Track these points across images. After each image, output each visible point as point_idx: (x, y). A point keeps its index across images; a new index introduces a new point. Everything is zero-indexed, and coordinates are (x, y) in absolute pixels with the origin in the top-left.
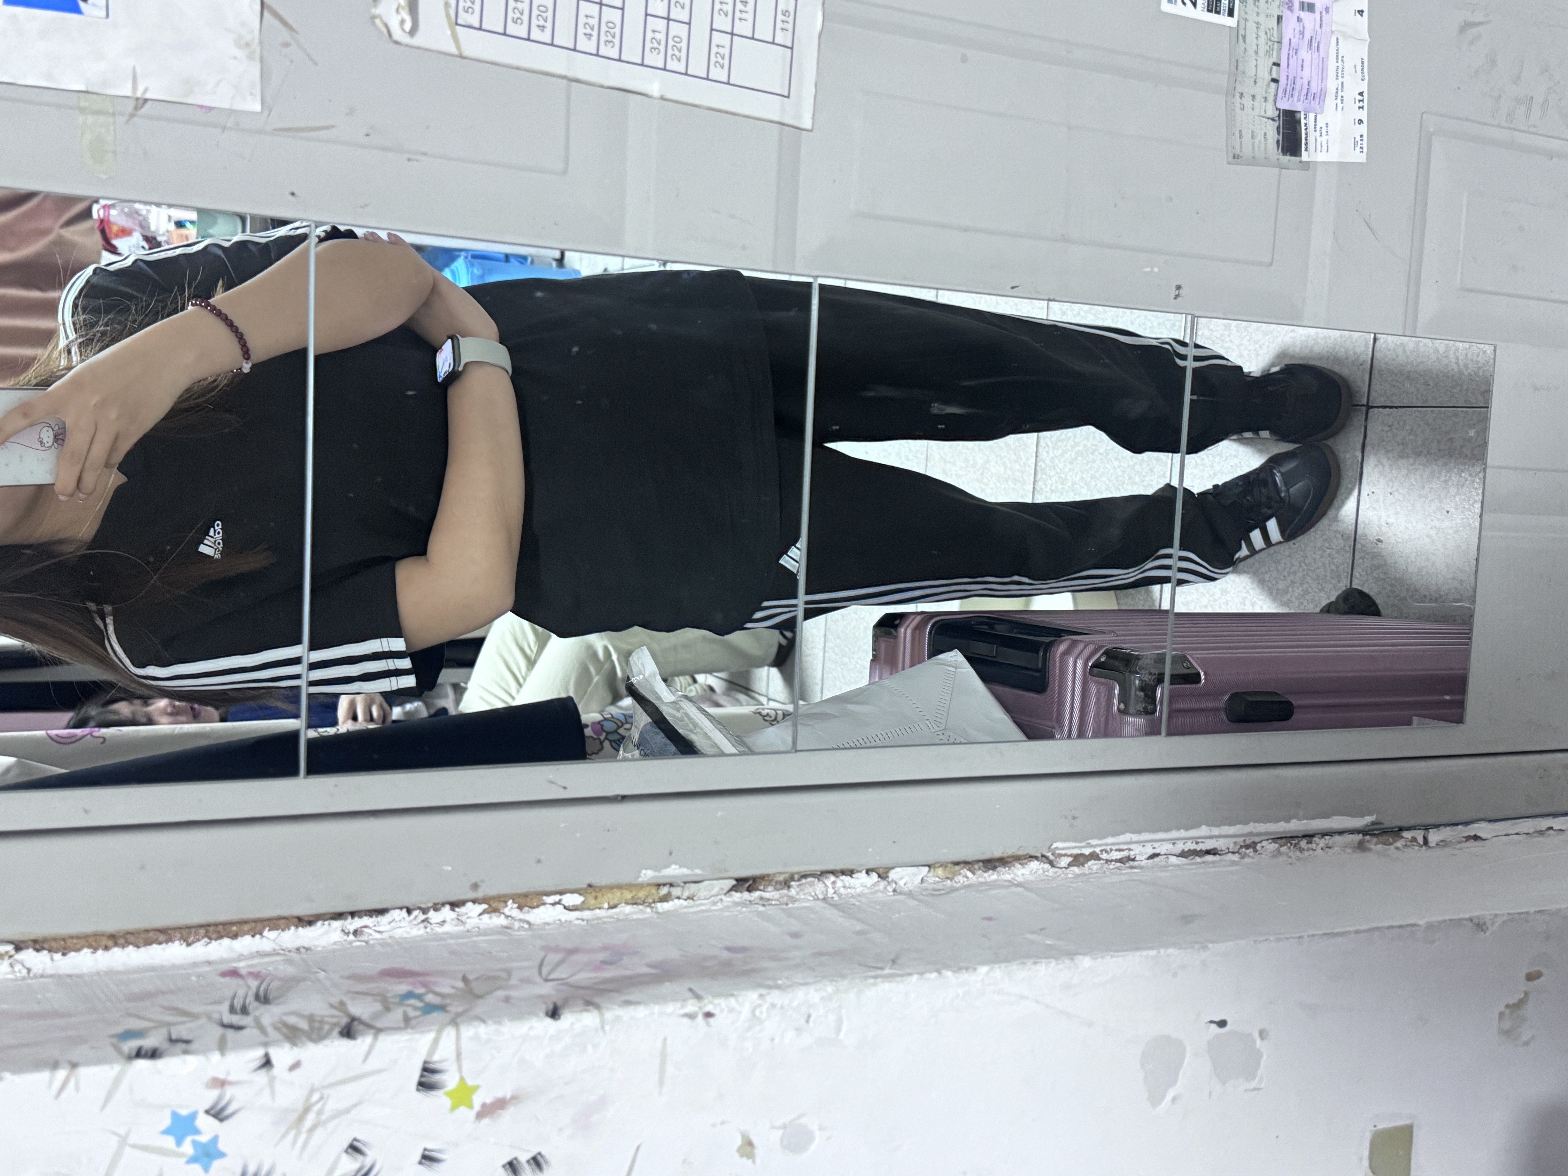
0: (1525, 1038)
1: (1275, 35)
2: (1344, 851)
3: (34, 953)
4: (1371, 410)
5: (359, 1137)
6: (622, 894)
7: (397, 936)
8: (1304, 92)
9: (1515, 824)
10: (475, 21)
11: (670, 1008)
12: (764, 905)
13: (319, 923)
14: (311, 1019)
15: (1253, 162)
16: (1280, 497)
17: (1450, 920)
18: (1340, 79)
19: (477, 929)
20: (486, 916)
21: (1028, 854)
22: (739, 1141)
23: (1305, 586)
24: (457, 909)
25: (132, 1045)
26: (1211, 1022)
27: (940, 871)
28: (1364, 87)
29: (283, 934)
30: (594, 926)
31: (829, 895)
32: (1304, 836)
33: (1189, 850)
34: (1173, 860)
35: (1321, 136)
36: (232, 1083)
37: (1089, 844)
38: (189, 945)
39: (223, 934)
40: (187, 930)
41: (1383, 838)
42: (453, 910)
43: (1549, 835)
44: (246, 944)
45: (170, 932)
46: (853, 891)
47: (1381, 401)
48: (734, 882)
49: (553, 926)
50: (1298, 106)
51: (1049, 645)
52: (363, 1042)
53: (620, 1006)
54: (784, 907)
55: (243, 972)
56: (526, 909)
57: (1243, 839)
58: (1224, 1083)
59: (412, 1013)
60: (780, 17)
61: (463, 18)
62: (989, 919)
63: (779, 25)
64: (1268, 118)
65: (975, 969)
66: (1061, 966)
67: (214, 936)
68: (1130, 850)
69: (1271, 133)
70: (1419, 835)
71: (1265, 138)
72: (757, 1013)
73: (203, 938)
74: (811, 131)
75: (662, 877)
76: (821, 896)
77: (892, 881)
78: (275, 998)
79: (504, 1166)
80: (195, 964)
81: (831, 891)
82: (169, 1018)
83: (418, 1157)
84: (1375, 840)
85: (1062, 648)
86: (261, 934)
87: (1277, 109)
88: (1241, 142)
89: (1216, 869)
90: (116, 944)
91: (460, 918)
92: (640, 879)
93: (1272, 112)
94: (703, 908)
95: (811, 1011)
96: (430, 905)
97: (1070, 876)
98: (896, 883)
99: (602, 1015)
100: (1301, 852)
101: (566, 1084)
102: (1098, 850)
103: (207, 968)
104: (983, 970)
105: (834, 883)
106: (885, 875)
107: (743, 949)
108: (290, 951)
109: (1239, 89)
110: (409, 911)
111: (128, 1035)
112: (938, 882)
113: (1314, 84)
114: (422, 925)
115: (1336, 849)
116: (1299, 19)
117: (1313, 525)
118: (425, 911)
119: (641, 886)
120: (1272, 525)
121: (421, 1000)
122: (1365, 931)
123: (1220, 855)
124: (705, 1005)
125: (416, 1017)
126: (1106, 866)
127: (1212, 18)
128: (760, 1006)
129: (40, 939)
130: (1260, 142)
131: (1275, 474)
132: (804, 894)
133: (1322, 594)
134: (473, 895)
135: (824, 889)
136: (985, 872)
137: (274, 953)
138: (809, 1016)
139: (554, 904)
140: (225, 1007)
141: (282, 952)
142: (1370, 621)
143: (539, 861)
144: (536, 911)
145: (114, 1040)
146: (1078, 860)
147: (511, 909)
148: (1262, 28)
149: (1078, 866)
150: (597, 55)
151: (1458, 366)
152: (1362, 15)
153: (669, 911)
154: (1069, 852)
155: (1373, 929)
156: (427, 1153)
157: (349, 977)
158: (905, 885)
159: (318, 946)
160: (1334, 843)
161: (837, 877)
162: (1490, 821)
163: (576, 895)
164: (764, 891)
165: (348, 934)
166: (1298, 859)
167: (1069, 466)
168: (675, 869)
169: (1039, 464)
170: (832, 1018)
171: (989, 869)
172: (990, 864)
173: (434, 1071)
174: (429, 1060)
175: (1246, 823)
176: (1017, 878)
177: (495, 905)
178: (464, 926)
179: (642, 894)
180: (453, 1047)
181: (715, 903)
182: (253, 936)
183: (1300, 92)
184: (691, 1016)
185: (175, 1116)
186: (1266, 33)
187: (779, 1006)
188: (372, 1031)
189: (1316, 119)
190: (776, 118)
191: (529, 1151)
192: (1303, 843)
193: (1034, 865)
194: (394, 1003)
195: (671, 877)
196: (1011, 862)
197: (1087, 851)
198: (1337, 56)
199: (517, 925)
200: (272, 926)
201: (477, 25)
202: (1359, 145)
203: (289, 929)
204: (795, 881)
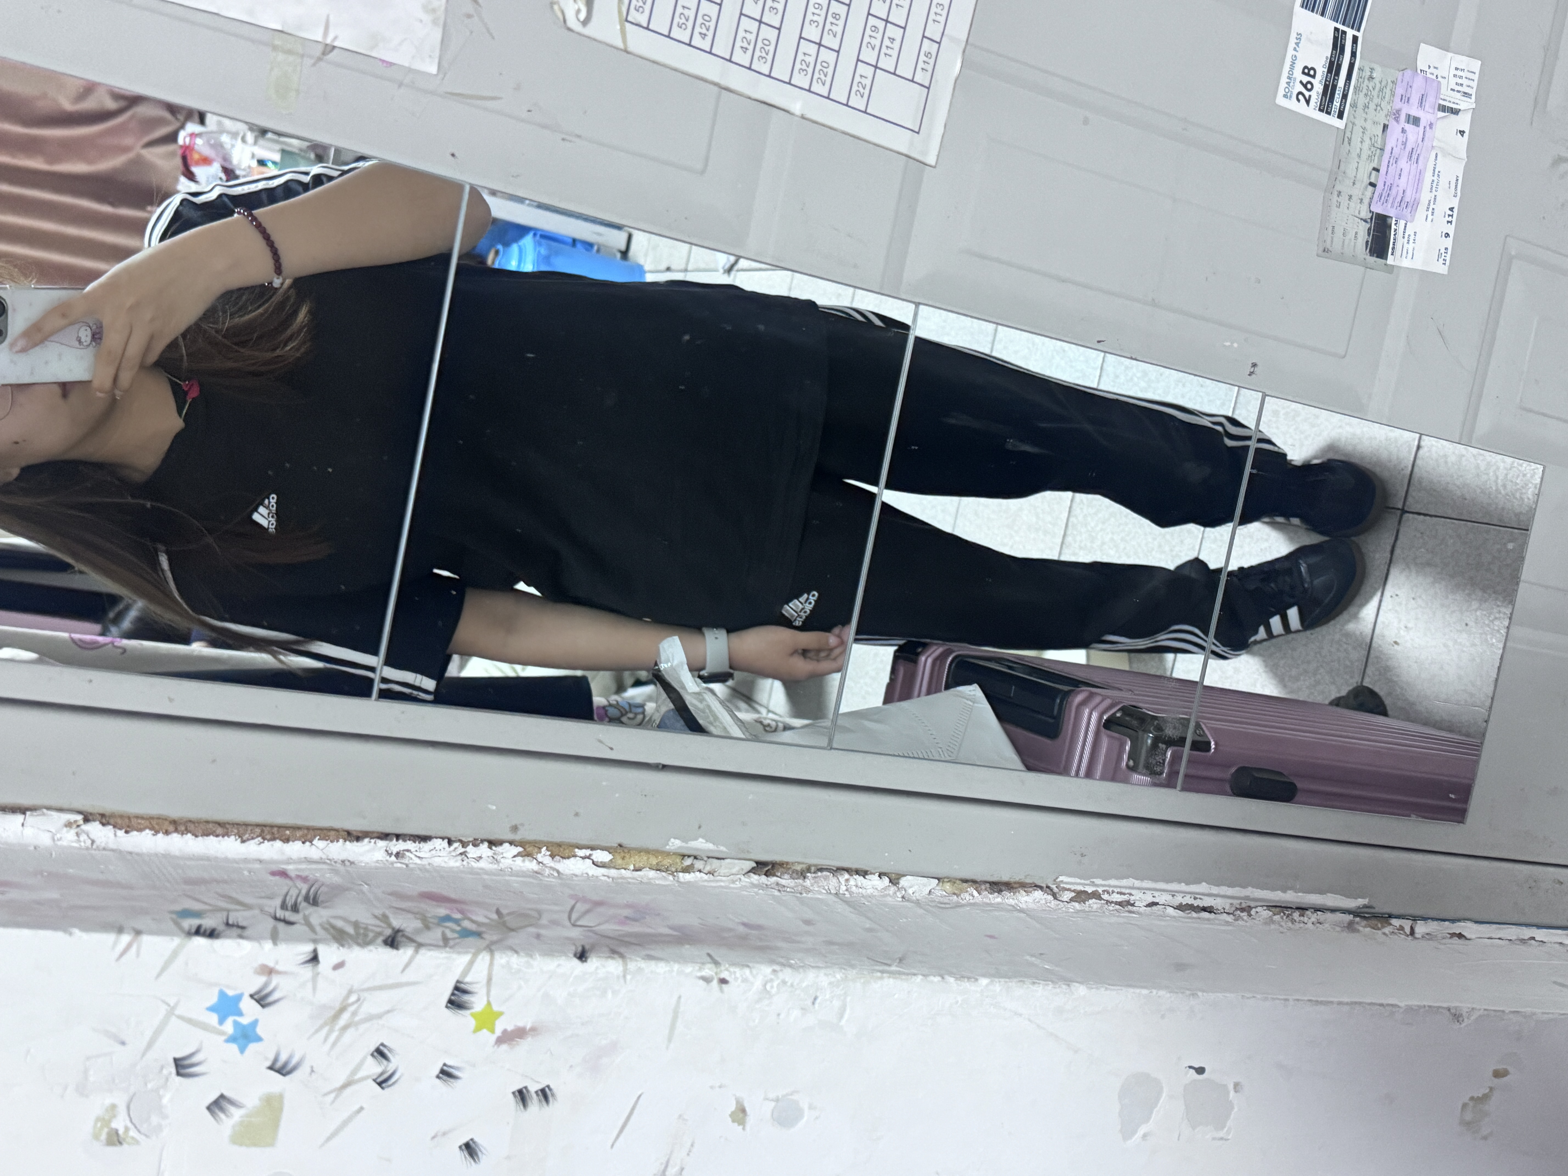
0: (1485, 1131)
1: (1379, 142)
2: (1334, 929)
3: (100, 826)
4: (1407, 515)
5: (386, 1043)
6: (648, 859)
7: (435, 864)
8: (1399, 199)
9: (1500, 929)
10: (643, 19)
11: (689, 969)
12: (779, 891)
13: (366, 840)
14: (356, 925)
15: (1341, 257)
16: (1304, 587)
17: (1430, 1007)
18: (1434, 193)
19: (510, 870)
20: (519, 859)
21: (1034, 883)
22: (733, 1107)
23: (1319, 677)
24: (494, 848)
25: (191, 923)
26: (1190, 1067)
27: (948, 886)
28: (1455, 203)
29: (331, 845)
30: (620, 885)
31: (841, 892)
32: (1298, 908)
33: (1187, 904)
34: (1170, 911)
35: (1408, 243)
36: (278, 973)
37: (1093, 882)
38: (243, 841)
39: (277, 836)
40: (244, 827)
41: (1374, 922)
42: (491, 848)
43: (1531, 945)
44: (296, 849)
45: (228, 826)
46: (863, 891)
47: (1417, 508)
48: (755, 865)
49: (579, 878)
50: (1390, 212)
51: (1067, 694)
52: (405, 953)
53: (643, 959)
54: (798, 895)
55: (292, 874)
56: (558, 858)
57: (1239, 902)
58: (1194, 1128)
59: (449, 934)
60: (922, 58)
61: (634, 16)
62: (991, 937)
63: (921, 65)
64: (1361, 219)
65: (977, 980)
66: (1058, 990)
67: (268, 837)
68: (1131, 894)
69: (1361, 233)
70: (1407, 924)
71: (1355, 237)
72: (768, 987)
73: (258, 837)
74: (934, 167)
75: (687, 848)
76: (833, 891)
77: (902, 888)
78: (323, 902)
79: (514, 1093)
80: (246, 861)
81: (843, 888)
82: (223, 904)
83: (437, 1071)
84: (1364, 923)
85: (1079, 698)
86: (311, 842)
87: (1370, 211)
88: (1332, 238)
89: (1211, 926)
90: (176, 830)
91: (495, 857)
92: (668, 847)
93: (1365, 214)
94: (722, 884)
95: (818, 994)
96: (471, 839)
97: (1071, 910)
98: (905, 890)
99: (625, 965)
100: (1293, 923)
101: (583, 1024)
102: (1100, 890)
103: (257, 866)
104: (984, 981)
105: (847, 880)
106: (896, 881)
107: (759, 927)
108: (336, 862)
109: (1338, 187)
110: (450, 842)
111: (186, 913)
112: (945, 896)
113: (1408, 193)
114: (460, 858)
115: (1327, 925)
116: (1403, 131)
117: (1334, 618)
118: (464, 844)
119: (668, 854)
120: (1293, 614)
121: (459, 925)
122: (1347, 1004)
123: (1215, 913)
124: (721, 971)
125: (454, 939)
126: (1106, 906)
127: (1323, 117)
128: (771, 980)
129: (107, 814)
130: (1350, 240)
131: (1300, 564)
132: (819, 887)
133: (1333, 687)
134: (511, 837)
135: (836, 885)
136: (991, 894)
137: (320, 862)
138: (815, 999)
139: (583, 858)
140: (278, 902)
141: (328, 861)
142: (1380, 719)
143: (577, 814)
144: (566, 861)
145: (174, 916)
146: (1081, 896)
147: (544, 856)
148: (1368, 133)
149: (1079, 902)
150: (750, 68)
151: (1497, 484)
152: (1462, 136)
153: (690, 882)
154: (1073, 887)
155: (1356, 1003)
156: (445, 1068)
157: (392, 894)
158: (913, 893)
159: (361, 862)
160: (1325, 920)
161: (851, 875)
162: (1476, 922)
163: (606, 853)
164: (780, 878)
165: (390, 855)
166: (1290, 929)
167: (1100, 526)
168: (702, 842)
169: (1071, 519)
170: (837, 1003)
171: (995, 892)
172: (997, 886)
173: (465, 992)
174: (461, 980)
175: (1244, 887)
176: (1020, 905)
177: (529, 849)
178: (498, 865)
179: (667, 862)
180: (485, 972)
181: (733, 882)
182: (303, 843)
183: (1395, 199)
184: (707, 980)
185: (222, 995)
186: (1371, 139)
187: (789, 984)
188: (414, 944)
189: (1405, 227)
190: (905, 151)
191: (538, 1082)
192: (1296, 915)
193: (1038, 894)
194: (433, 923)
195: (697, 850)
196: (1016, 888)
197: (1090, 890)
198: (1434, 170)
199: (547, 872)
200: (322, 836)
201: (645, 25)
202: (1443, 257)
203: (338, 841)
204: (810, 873)
